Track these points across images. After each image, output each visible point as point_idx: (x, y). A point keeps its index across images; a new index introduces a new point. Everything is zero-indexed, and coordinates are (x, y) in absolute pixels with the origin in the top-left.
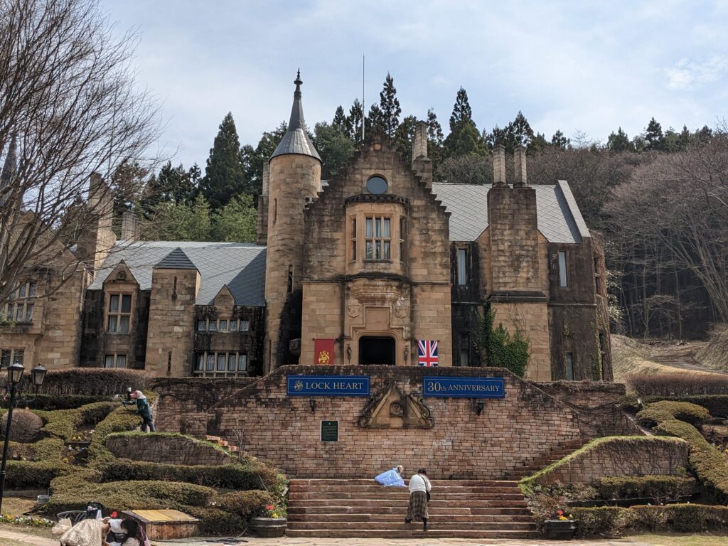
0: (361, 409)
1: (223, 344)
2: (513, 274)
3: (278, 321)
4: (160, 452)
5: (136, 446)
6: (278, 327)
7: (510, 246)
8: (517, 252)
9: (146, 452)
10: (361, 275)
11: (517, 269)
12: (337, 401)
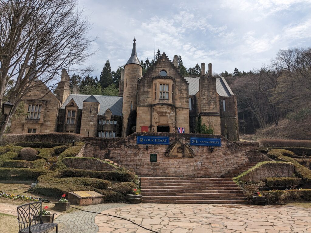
1: (108, 128)
2: (208, 106)
3: (127, 121)
4: (86, 165)
5: (76, 163)
6: (127, 123)
7: (207, 97)
8: (210, 99)
9: (80, 165)
10: (158, 104)
11: (209, 105)
12: (156, 146)
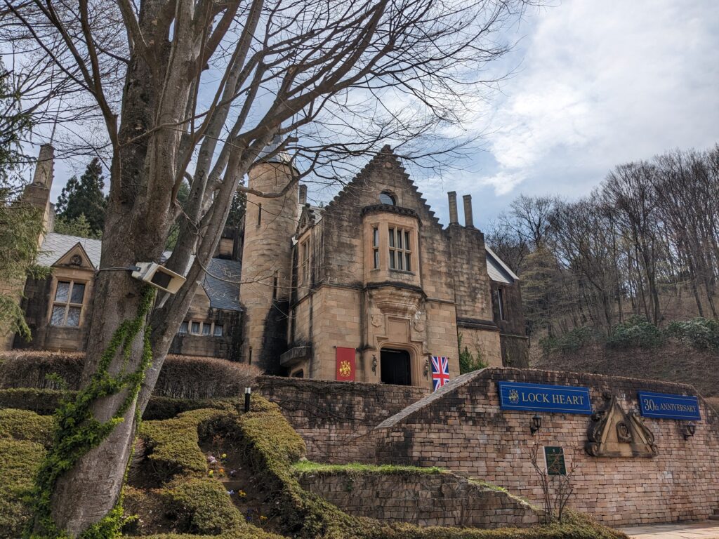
0: (585, 430)
1: (196, 348)
2: (471, 304)
3: (262, 327)
6: (261, 334)
7: (468, 279)
8: (474, 285)
10: (387, 284)
11: (474, 299)
